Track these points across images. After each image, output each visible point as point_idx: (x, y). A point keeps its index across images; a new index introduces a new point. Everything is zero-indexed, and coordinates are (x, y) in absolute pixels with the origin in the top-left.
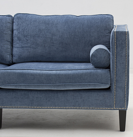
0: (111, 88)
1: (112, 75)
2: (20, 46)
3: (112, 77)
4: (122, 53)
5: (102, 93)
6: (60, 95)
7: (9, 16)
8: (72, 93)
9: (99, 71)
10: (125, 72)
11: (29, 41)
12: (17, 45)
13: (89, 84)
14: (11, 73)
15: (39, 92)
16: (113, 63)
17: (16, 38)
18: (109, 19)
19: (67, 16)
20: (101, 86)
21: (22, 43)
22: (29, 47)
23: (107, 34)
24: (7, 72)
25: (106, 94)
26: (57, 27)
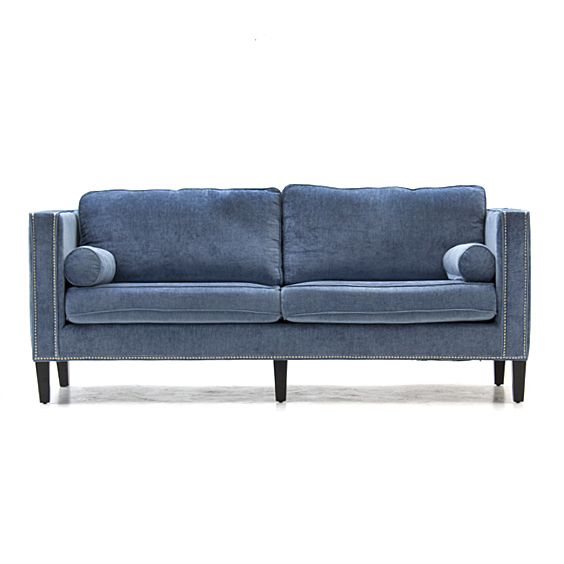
0: (497, 320)
1: (499, 294)
2: (302, 249)
3: (499, 299)
4: (518, 252)
5: (481, 329)
6: (402, 333)
7: (273, 190)
8: (425, 329)
9: (476, 286)
10: (523, 288)
11: (320, 239)
12: (295, 248)
13: (458, 312)
14: (311, 291)
15: (363, 328)
16: (501, 271)
17: (292, 234)
18: (478, 194)
19: (393, 190)
20: (479, 316)
21: (305, 242)
22: (322, 250)
23: (475, 225)
24: (305, 290)
25: (489, 329)
26: (375, 210)
